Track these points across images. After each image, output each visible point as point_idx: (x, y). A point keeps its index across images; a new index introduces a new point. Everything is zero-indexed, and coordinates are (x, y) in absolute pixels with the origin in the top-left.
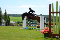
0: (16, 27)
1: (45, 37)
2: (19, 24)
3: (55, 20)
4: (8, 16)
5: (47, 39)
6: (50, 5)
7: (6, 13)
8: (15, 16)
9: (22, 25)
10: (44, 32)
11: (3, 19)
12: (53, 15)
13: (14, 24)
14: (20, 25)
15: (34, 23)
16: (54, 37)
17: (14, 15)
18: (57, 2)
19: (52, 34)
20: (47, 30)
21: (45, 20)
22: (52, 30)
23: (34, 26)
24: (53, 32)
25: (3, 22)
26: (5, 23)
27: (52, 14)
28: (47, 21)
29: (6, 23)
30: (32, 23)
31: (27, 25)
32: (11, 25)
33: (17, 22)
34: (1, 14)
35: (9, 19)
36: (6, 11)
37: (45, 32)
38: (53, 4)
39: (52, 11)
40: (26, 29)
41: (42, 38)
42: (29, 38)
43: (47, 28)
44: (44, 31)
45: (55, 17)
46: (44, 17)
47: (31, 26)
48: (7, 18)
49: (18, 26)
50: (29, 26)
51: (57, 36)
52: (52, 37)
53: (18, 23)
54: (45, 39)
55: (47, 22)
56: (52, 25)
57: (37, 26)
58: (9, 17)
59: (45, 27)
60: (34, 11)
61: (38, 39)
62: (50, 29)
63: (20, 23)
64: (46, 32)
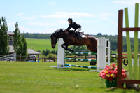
0: (41, 62)
1: (108, 87)
2: (49, 56)
3: (132, 47)
4: (21, 38)
5: (113, 90)
6: (121, 13)
7: (17, 30)
8: (39, 38)
9: (54, 59)
10: (105, 75)
11: (11, 45)
12: (128, 34)
13: (36, 56)
14: (51, 58)
15: (82, 53)
16: (129, 87)
17: (36, 34)
18: (137, 5)
19: (126, 79)
20: (113, 69)
21: (109, 47)
22: (124, 70)
23: (82, 60)
24: (128, 74)
25: (10, 52)
26: (15, 55)
27: (124, 34)
28: (112, 49)
29: (18, 54)
30: (77, 53)
31: (67, 59)
32: (29, 59)
33: (44, 52)
34: (6, 33)
35: (25, 44)
36: (17, 25)
37: (108, 76)
38: (126, 9)
39: (124, 26)
40: (64, 67)
41: (102, 88)
42: (72, 88)
43: (114, 66)
44: (106, 72)
45: (132, 40)
46: (106, 40)
47: (75, 61)
48: (19, 42)
49: (45, 60)
50: (71, 61)
51: (136, 85)
52: (125, 86)
53: (46, 53)
54: (108, 91)
55: (113, 52)
56: (126, 59)
57: (90, 60)
58: (23, 40)
59: (110, 64)
60: (79, 27)
61: (91, 90)
62: (120, 68)
63: (50, 54)
64: (112, 75)
